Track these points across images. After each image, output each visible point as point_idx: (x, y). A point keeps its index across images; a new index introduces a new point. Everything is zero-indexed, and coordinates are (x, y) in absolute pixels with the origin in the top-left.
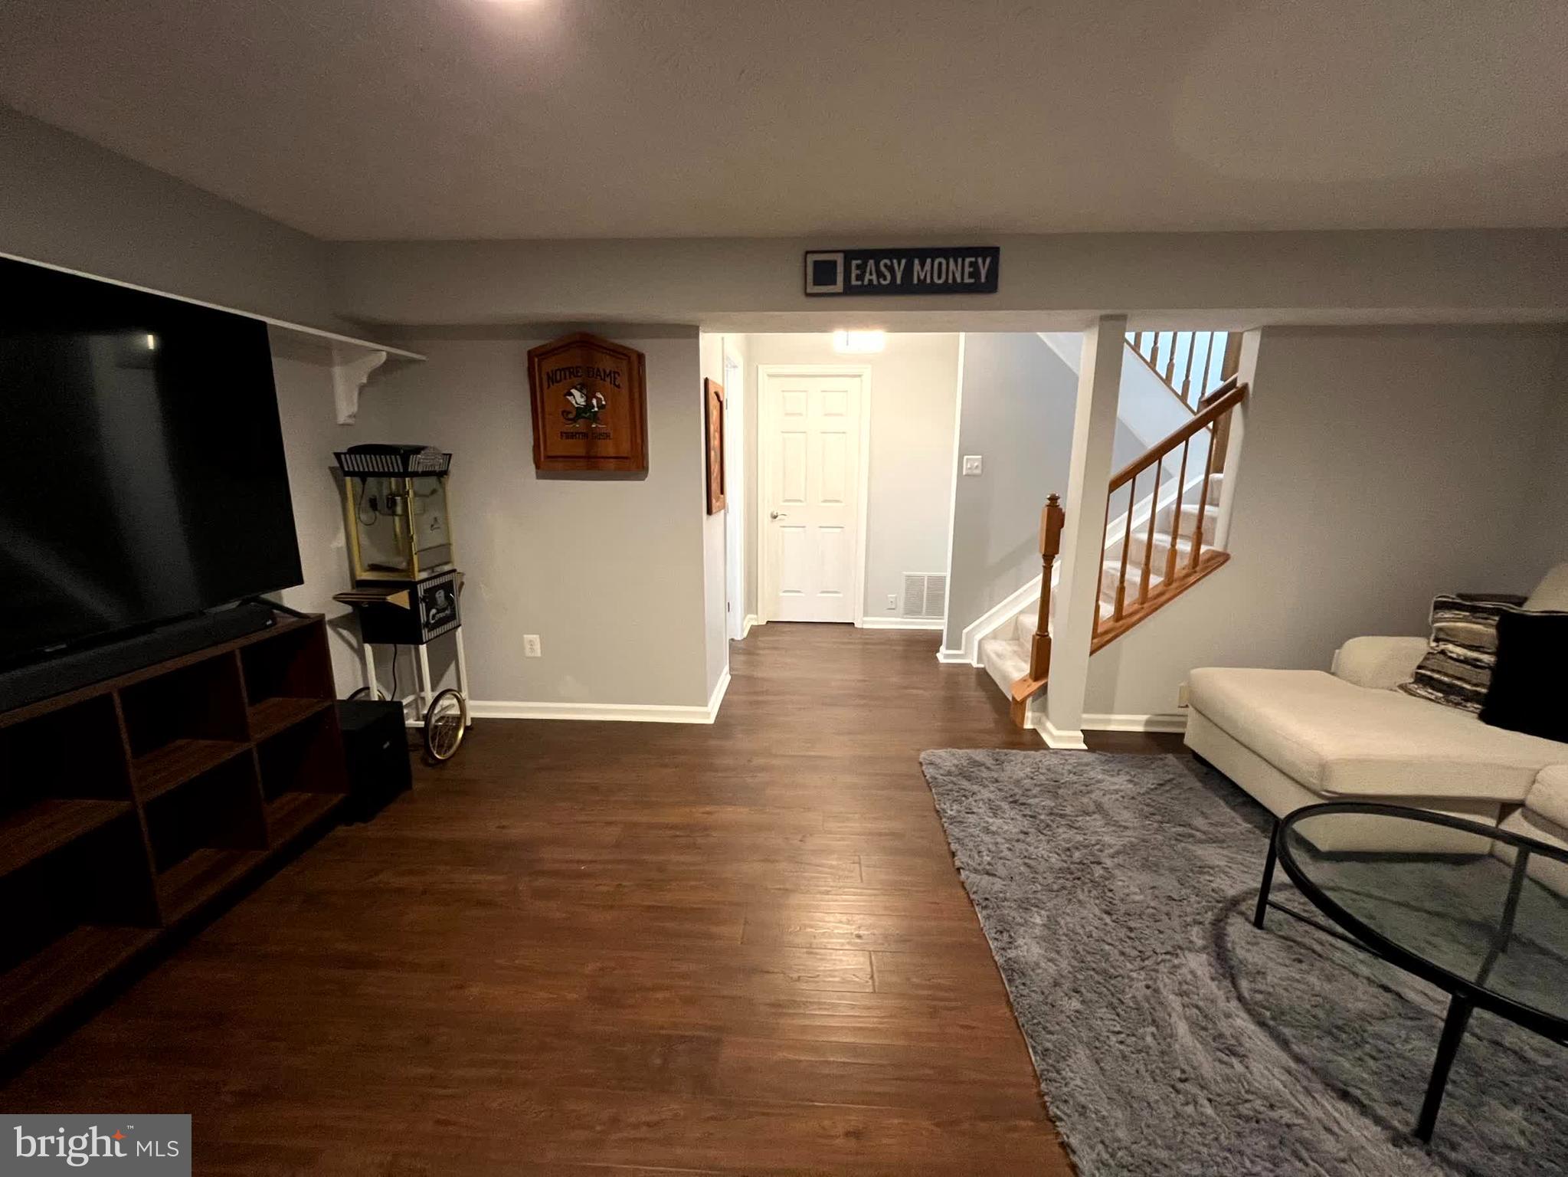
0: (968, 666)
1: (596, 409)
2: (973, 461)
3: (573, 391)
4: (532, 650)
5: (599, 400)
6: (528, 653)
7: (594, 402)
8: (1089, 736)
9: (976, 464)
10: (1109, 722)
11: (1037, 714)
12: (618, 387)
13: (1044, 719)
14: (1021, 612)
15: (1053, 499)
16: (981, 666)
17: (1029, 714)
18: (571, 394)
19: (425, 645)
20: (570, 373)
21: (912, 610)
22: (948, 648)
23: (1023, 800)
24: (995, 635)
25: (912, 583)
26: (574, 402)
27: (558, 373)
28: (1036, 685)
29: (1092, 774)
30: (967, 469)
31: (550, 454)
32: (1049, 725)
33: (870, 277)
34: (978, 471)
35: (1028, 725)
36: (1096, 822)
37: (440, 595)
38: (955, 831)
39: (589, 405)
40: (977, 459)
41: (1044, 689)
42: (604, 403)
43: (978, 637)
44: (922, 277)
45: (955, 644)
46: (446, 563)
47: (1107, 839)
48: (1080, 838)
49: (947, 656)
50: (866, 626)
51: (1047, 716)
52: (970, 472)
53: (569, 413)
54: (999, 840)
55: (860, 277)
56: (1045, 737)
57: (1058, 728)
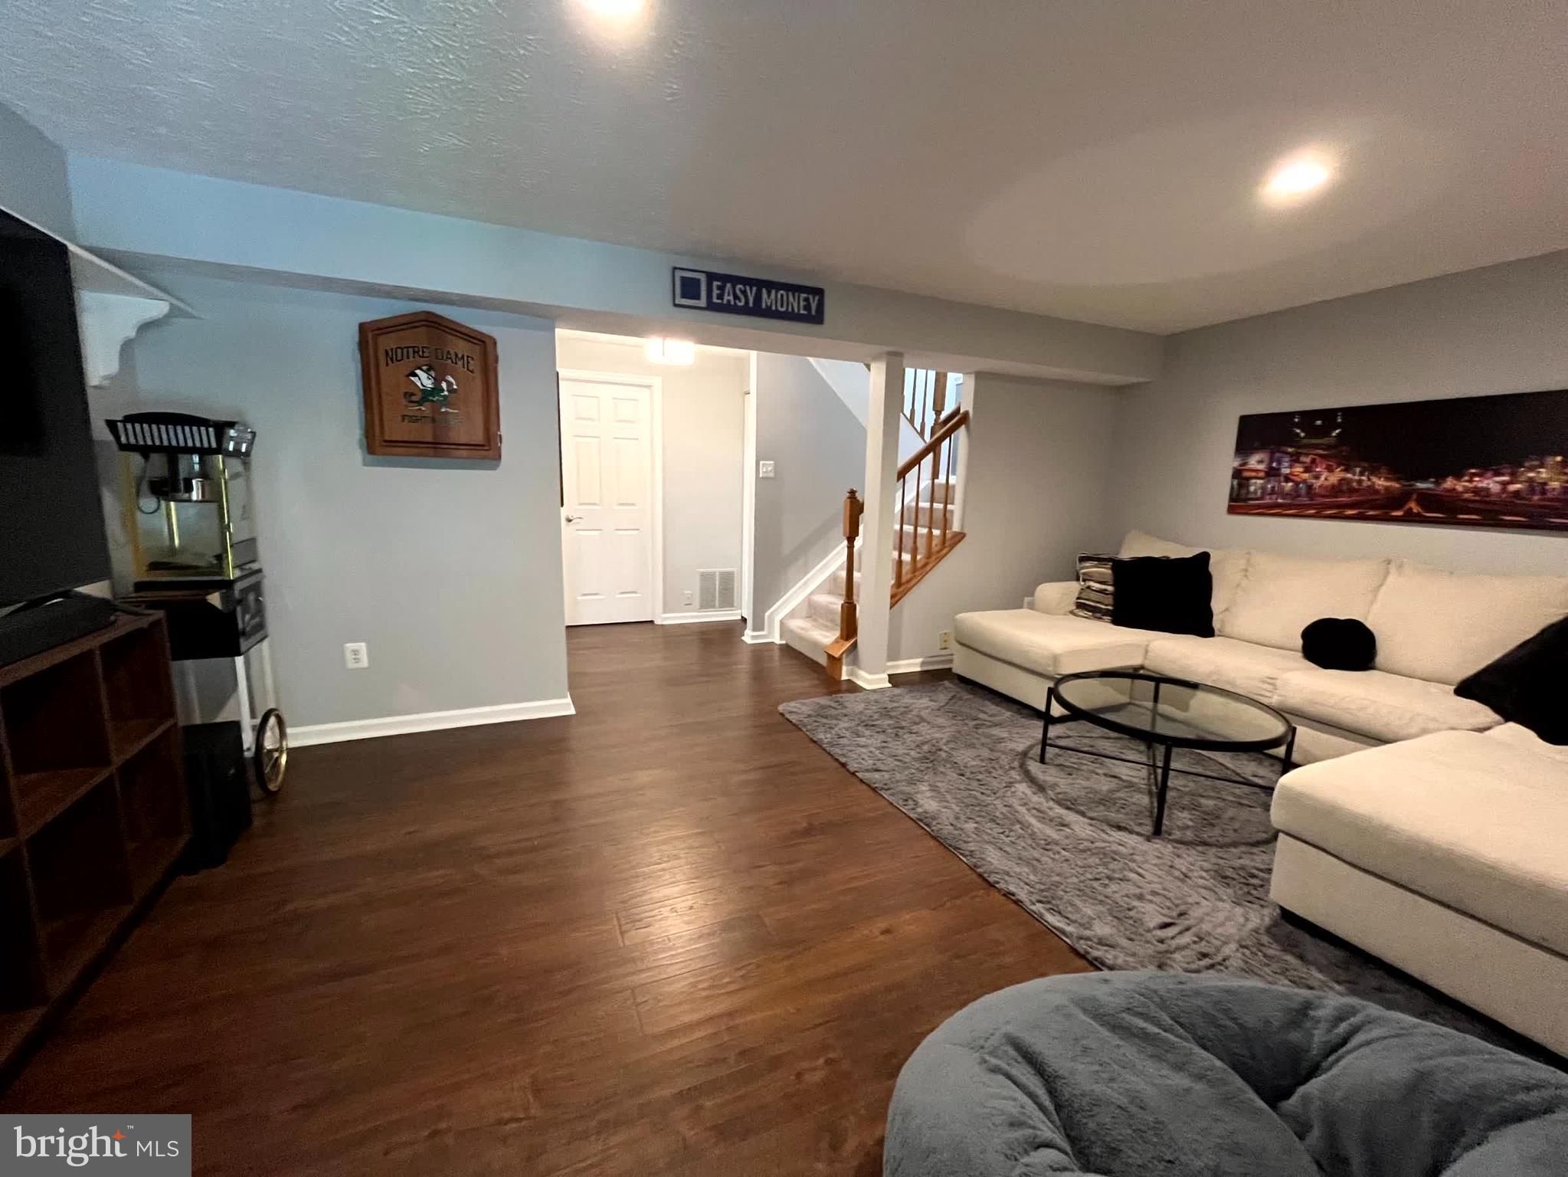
0: (772, 643)
1: (446, 393)
2: (767, 467)
3: (418, 372)
4: (357, 660)
5: (449, 384)
6: (351, 665)
7: (444, 385)
8: (892, 678)
9: (770, 469)
10: (897, 667)
11: (850, 667)
12: (472, 372)
13: (856, 669)
14: (812, 593)
15: (853, 493)
16: (784, 642)
17: (844, 668)
18: (416, 375)
19: (242, 657)
20: (414, 352)
21: (706, 604)
22: (754, 630)
23: (871, 723)
24: (792, 615)
25: (706, 578)
26: (419, 384)
27: (399, 351)
28: (848, 644)
29: (906, 701)
30: (763, 472)
31: (387, 438)
32: (862, 673)
33: (728, 298)
34: (771, 475)
35: (844, 677)
36: (923, 728)
37: (251, 597)
38: (836, 751)
39: (437, 389)
40: (770, 465)
41: (855, 646)
42: (455, 387)
43: (778, 618)
44: (769, 304)
45: (758, 626)
46: (253, 561)
47: (937, 735)
48: (921, 738)
49: (754, 637)
50: (665, 623)
51: (860, 668)
52: (765, 475)
53: (413, 394)
54: (872, 749)
55: (720, 297)
56: (860, 683)
57: (870, 673)
